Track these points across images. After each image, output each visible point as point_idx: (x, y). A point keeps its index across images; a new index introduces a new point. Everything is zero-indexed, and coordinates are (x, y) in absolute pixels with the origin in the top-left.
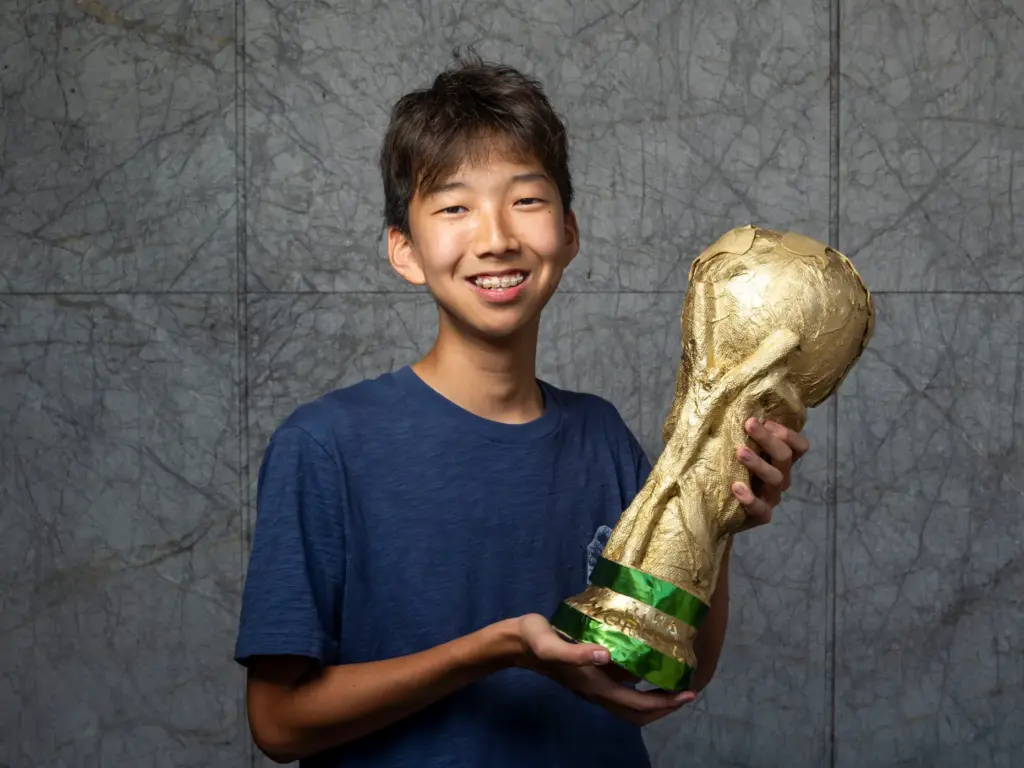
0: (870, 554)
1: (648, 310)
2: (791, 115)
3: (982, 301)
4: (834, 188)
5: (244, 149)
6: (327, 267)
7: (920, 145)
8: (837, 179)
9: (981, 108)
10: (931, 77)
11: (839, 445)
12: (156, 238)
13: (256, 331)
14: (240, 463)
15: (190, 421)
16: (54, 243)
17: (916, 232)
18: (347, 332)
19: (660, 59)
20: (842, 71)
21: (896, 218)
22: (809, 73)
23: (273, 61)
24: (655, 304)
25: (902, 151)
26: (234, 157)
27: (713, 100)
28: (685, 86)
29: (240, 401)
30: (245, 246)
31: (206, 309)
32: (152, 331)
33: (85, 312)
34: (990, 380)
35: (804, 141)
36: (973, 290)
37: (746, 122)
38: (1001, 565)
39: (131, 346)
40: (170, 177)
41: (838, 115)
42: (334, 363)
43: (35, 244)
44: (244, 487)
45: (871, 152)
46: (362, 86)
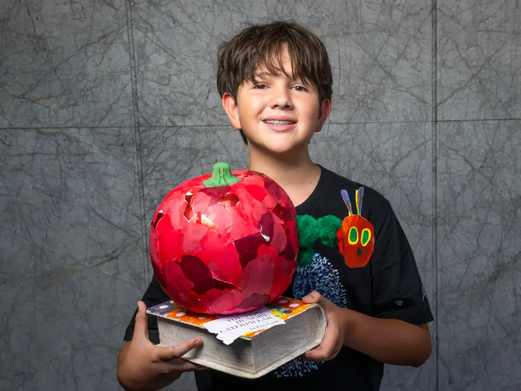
0: (454, 250)
1: (343, 132)
2: (413, 32)
3: (507, 123)
4: (434, 69)
5: (134, 52)
6: (181, 113)
7: (477, 45)
8: (436, 64)
9: (508, 24)
10: (483, 9)
11: (438, 198)
12: (89, 98)
13: (146, 146)
14: (141, 214)
15: (113, 193)
16: (34, 102)
17: (475, 89)
18: (193, 147)
19: (346, 3)
20: (438, 7)
21: (464, 84)
22: (421, 9)
23: (146, 4)
24: (347, 129)
25: (468, 48)
26: (128, 55)
27: (373, 24)
28: (359, 17)
29: (139, 182)
30: (137, 102)
31: (118, 136)
32: (90, 148)
33: (53, 138)
34: (511, 163)
35: (418, 45)
36: (503, 118)
37: (390, 35)
38: (517, 253)
39: (79, 155)
40: (94, 67)
41: (436, 30)
42: (187, 162)
43: (22, 102)
44: (143, 226)
45: (452, 50)
46: (194, 17)
